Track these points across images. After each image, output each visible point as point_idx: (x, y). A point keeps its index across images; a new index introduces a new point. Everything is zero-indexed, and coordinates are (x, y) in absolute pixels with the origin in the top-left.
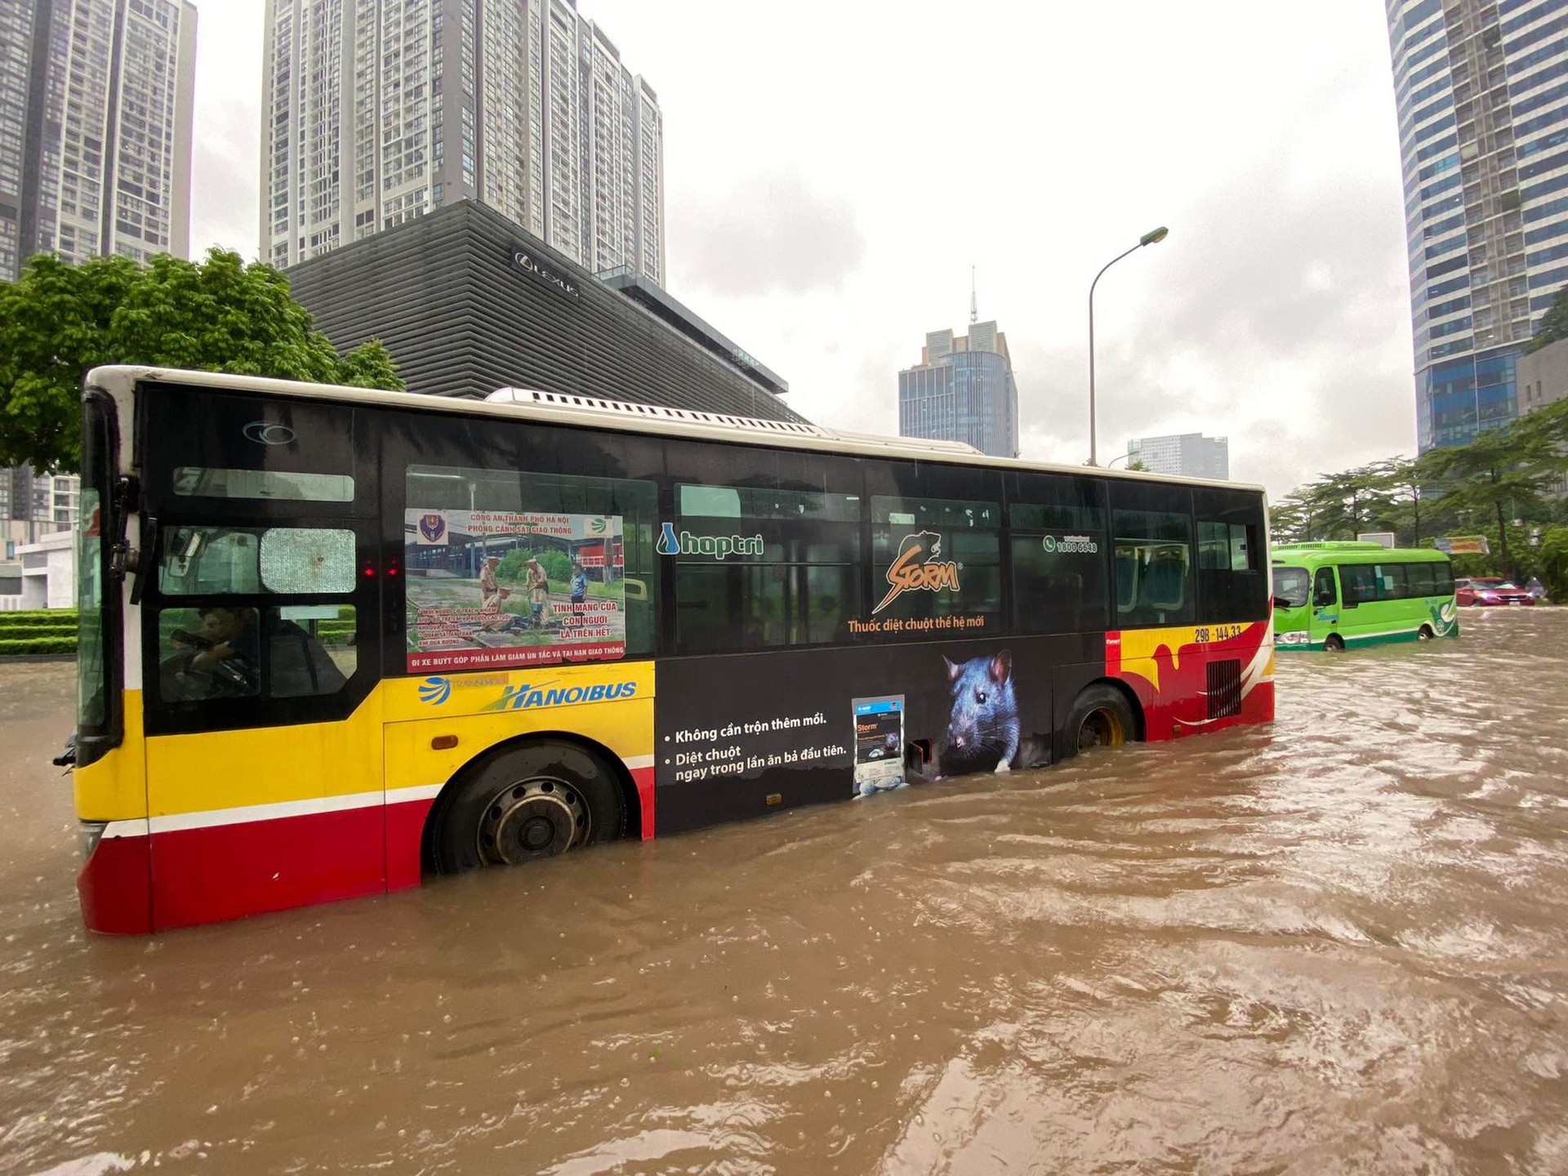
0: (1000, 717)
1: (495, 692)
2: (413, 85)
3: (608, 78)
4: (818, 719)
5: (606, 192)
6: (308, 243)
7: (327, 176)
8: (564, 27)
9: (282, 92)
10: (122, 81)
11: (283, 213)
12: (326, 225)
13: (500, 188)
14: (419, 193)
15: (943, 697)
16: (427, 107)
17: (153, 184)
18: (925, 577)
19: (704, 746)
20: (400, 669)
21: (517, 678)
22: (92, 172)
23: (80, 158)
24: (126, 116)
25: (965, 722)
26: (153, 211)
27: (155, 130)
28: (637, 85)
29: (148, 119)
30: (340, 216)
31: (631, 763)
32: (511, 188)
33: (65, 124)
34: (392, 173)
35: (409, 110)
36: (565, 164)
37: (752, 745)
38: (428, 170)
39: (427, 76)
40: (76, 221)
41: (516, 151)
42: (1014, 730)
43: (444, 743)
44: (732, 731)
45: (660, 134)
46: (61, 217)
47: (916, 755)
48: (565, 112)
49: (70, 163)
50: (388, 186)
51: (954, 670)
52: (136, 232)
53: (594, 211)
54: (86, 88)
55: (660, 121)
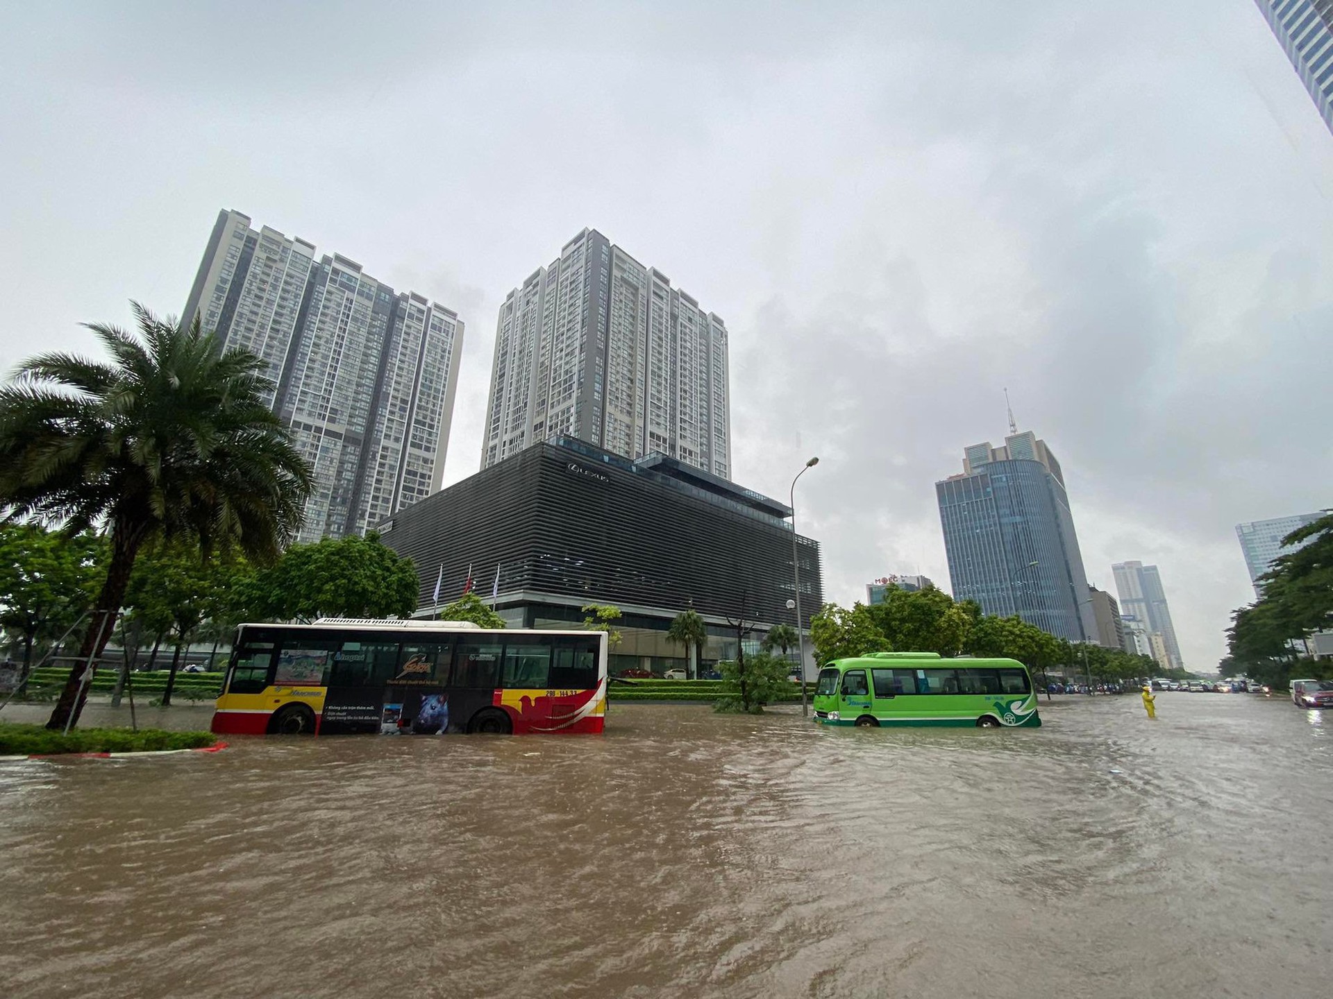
0: (440, 714)
1: (289, 691)
2: (570, 349)
3: (690, 320)
4: (372, 708)
5: (687, 388)
6: (507, 444)
7: (521, 404)
8: (661, 298)
9: (503, 362)
10: (423, 366)
11: (495, 429)
12: (518, 432)
13: (617, 398)
14: (569, 409)
15: (419, 706)
16: (576, 360)
17: (432, 420)
18: (418, 668)
19: (336, 711)
20: (272, 684)
21: (295, 688)
22: (402, 417)
23: (397, 410)
24: (423, 385)
25: (425, 715)
26: (430, 434)
27: (437, 391)
28: (710, 319)
29: (434, 385)
30: (525, 427)
31: (316, 713)
32: (624, 397)
33: (392, 392)
34: (555, 399)
35: (566, 363)
36: (660, 376)
37: (349, 713)
38: (574, 396)
39: (577, 344)
40: (390, 444)
41: (629, 375)
42: (446, 721)
43: (277, 701)
44: (345, 708)
45: (726, 344)
46: (383, 442)
47: (404, 723)
48: (660, 346)
49: (392, 413)
50: (552, 407)
51: (424, 698)
52: (419, 447)
53: (679, 401)
54: (404, 373)
55: (726, 336)
